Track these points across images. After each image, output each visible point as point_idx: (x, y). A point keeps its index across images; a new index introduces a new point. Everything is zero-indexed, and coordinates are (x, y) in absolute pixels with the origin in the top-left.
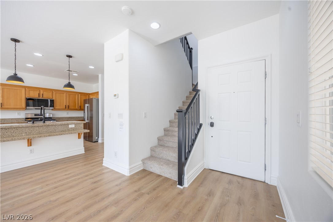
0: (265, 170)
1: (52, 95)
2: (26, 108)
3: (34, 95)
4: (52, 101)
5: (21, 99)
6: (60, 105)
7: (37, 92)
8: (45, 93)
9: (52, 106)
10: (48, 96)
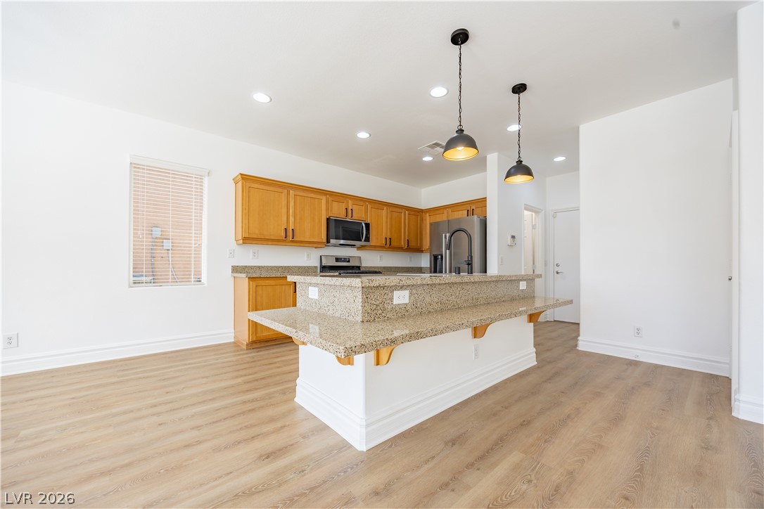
1: (366, 212)
2: (328, 241)
3: (338, 212)
4: (368, 225)
5: (320, 221)
6: (377, 237)
7: (343, 206)
8: (355, 208)
9: (367, 239)
10: (359, 215)
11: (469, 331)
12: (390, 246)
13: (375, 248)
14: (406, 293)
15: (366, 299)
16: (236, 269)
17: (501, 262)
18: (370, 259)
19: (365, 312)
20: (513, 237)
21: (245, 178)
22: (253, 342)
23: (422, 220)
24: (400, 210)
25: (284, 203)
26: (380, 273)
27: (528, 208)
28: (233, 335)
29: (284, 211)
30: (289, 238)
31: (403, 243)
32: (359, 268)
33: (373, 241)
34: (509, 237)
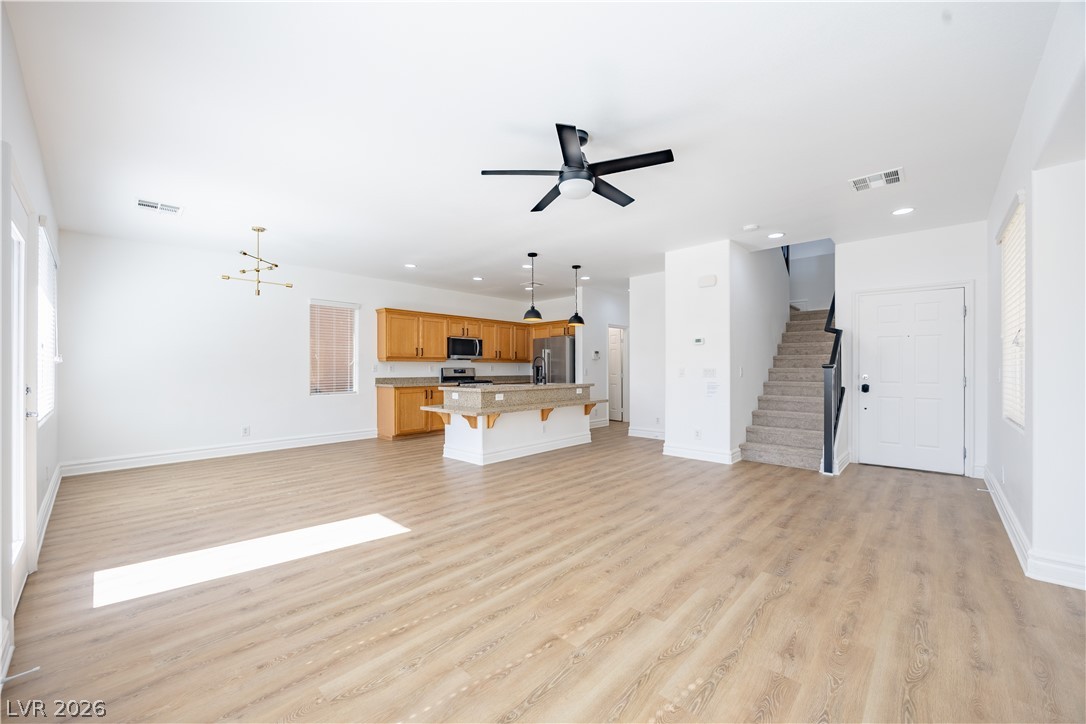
0: (965, 457)
1: (479, 331)
2: (449, 357)
3: (457, 332)
4: (480, 342)
5: (442, 340)
6: (489, 350)
7: (461, 326)
8: (470, 327)
9: (480, 354)
10: (473, 333)
11: (538, 413)
12: (500, 358)
13: (487, 360)
14: (502, 395)
15: (483, 398)
16: (379, 381)
17: (586, 373)
18: (483, 370)
19: (482, 404)
20: (597, 352)
21: (388, 311)
22: (398, 436)
23: (529, 333)
24: (508, 326)
25: (415, 327)
26: (490, 382)
27: (611, 326)
28: (376, 432)
29: (415, 334)
30: (419, 356)
31: (512, 355)
32: (472, 378)
33: (486, 354)
34: (593, 353)
